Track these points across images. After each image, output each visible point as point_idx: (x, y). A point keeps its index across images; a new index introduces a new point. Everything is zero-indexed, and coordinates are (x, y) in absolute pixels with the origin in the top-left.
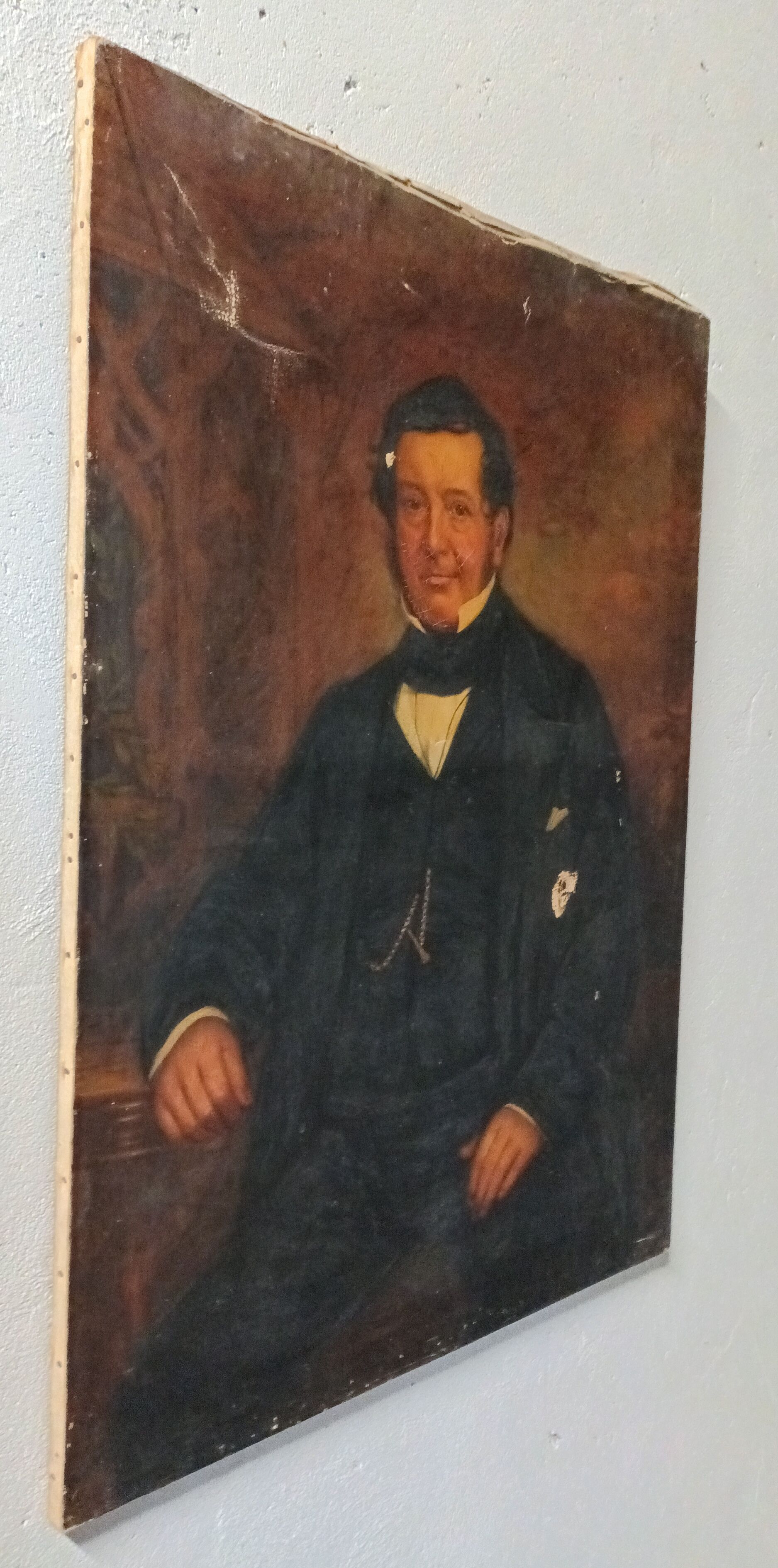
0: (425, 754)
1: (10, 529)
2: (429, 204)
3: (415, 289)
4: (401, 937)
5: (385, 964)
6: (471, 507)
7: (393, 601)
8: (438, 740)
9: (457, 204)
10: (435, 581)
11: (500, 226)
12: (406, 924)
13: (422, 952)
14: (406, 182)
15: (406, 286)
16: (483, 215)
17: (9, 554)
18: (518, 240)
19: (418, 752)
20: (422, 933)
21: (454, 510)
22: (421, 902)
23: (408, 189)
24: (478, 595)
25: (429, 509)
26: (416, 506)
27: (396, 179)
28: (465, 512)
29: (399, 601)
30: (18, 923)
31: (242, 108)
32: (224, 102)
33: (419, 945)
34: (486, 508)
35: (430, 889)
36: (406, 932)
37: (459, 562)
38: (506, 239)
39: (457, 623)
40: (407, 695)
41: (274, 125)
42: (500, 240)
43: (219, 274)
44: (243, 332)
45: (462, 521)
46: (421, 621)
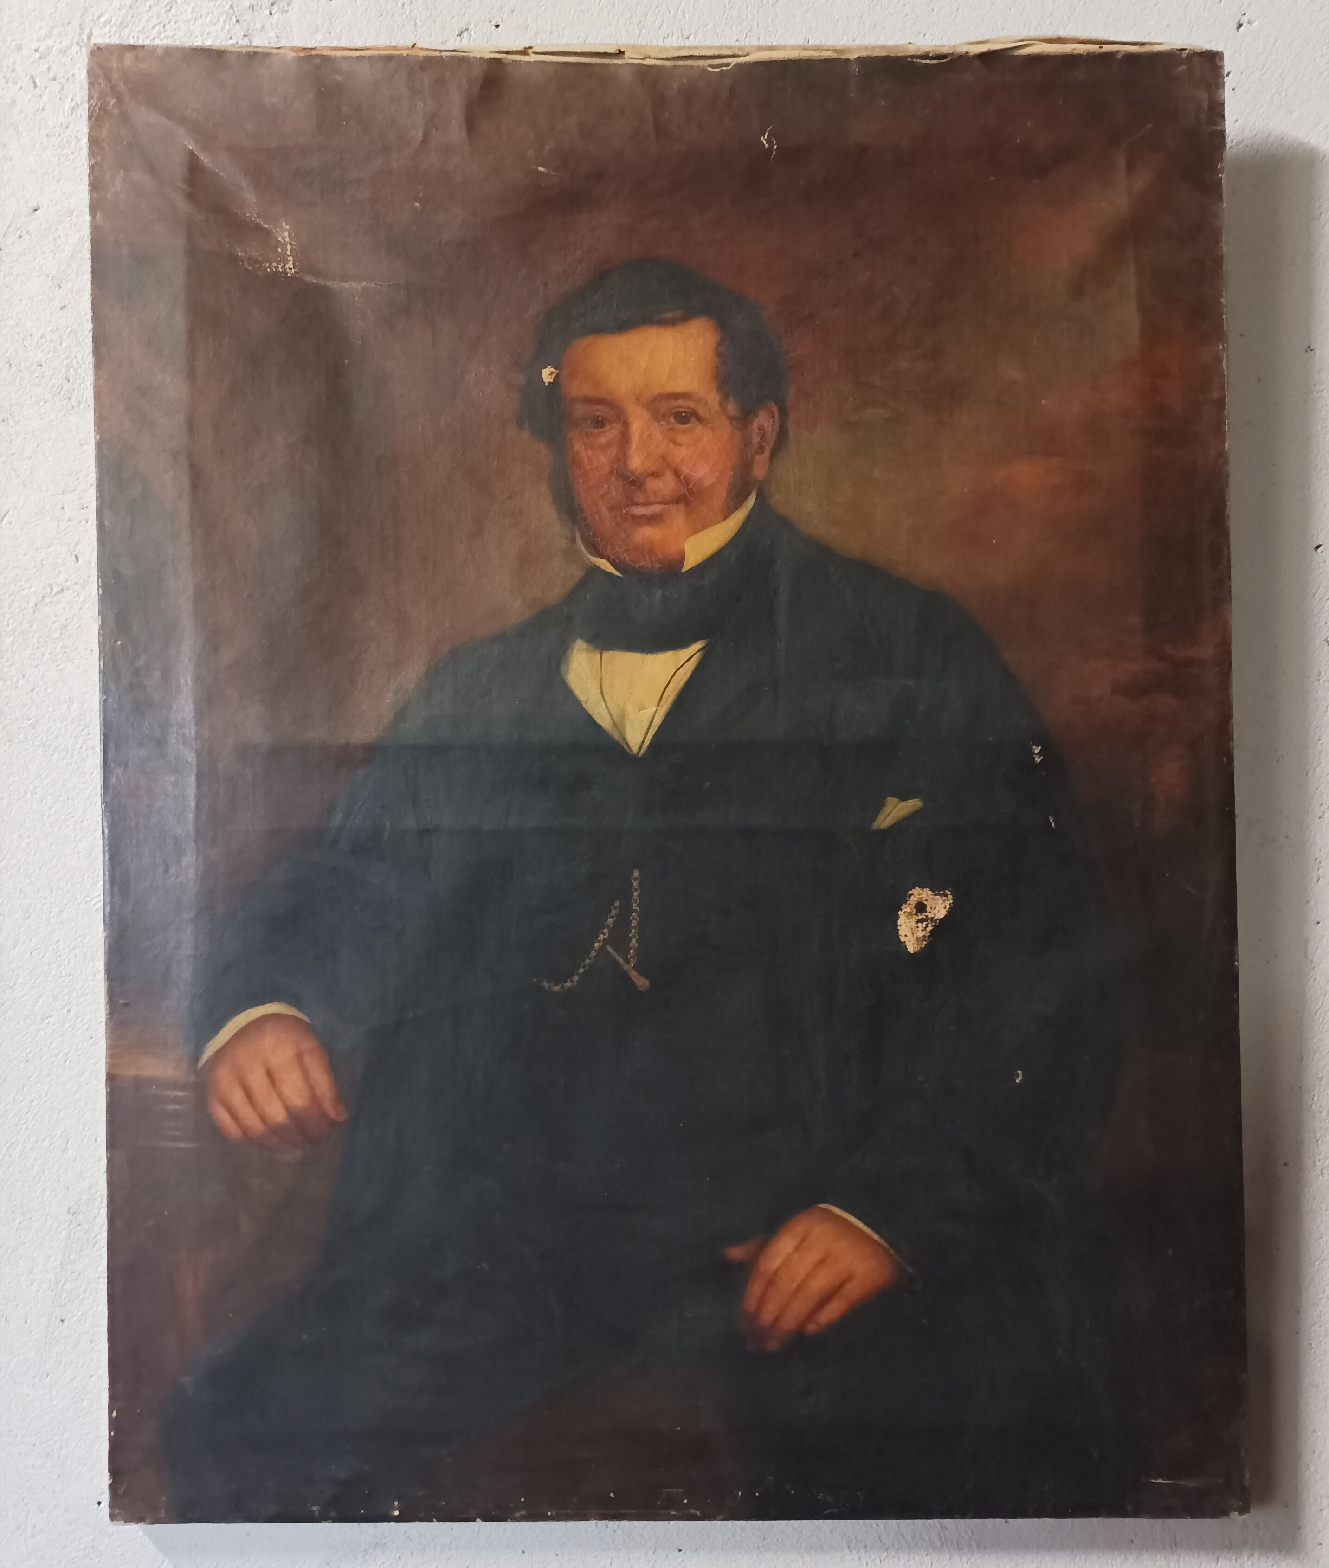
0: (618, 725)
1: (81, 521)
2: (566, 64)
3: (555, 170)
4: (593, 953)
5: (568, 984)
6: (701, 411)
7: (563, 543)
8: (642, 708)
9: (613, 50)
10: (638, 511)
11: (696, 53)
12: (601, 937)
13: (634, 975)
14: (524, 52)
15: (541, 169)
16: (661, 49)
17: (80, 544)
18: (734, 61)
19: (605, 723)
20: (632, 951)
21: (672, 419)
22: (625, 912)
23: (532, 58)
24: (724, 519)
25: (626, 424)
26: (600, 423)
27: (508, 53)
28: (693, 419)
29: (573, 541)
30: (92, 898)
31: (269, 51)
32: (244, 52)
33: (629, 968)
34: (732, 408)
35: (639, 896)
36: (602, 949)
37: (684, 481)
38: (713, 67)
39: (682, 560)
40: (584, 654)
41: (314, 53)
42: (703, 70)
43: (266, 226)
44: (308, 278)
45: (685, 432)
46: (613, 564)
